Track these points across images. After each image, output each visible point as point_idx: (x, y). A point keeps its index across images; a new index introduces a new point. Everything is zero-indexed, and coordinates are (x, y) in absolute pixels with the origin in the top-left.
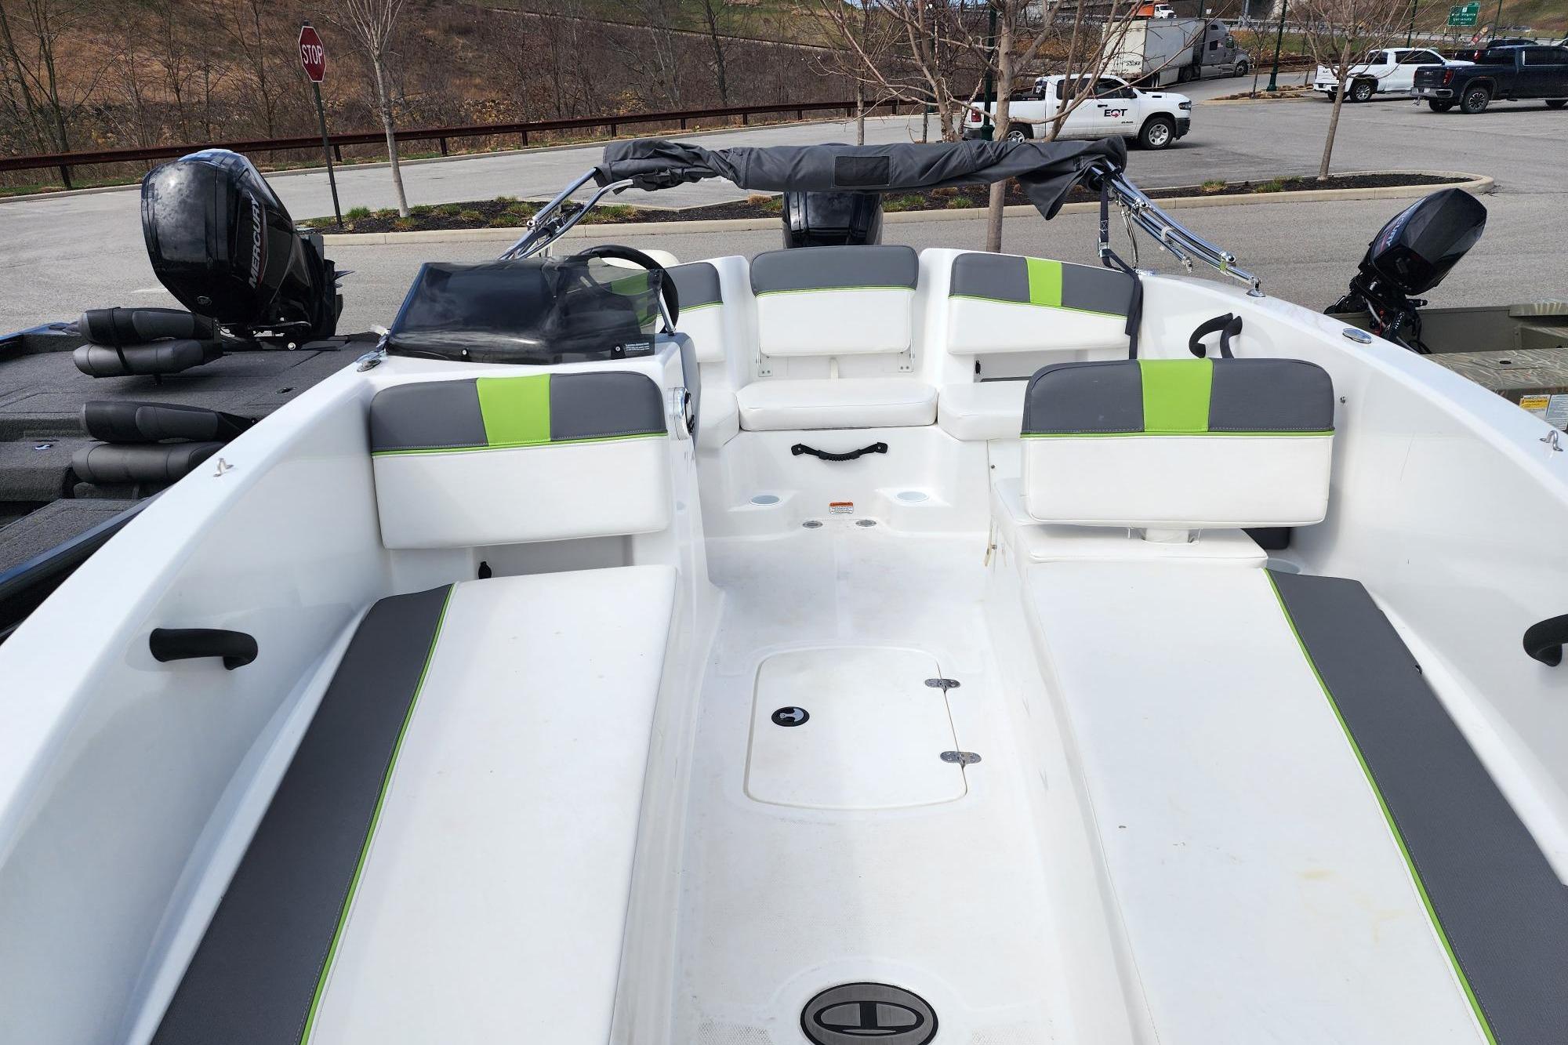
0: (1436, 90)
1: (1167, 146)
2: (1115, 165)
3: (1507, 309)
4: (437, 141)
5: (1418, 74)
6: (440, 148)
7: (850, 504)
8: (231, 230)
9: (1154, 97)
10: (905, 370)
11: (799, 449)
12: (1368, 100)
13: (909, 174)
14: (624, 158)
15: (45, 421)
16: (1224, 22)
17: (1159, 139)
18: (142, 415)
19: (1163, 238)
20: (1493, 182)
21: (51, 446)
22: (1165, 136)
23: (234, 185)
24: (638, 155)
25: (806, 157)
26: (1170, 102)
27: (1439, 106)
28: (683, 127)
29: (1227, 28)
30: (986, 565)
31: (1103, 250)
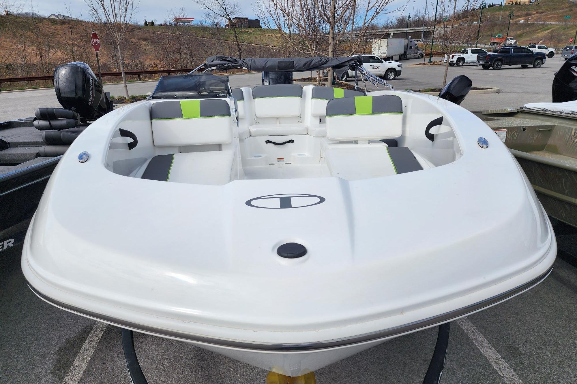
0: (484, 62)
1: (394, 79)
2: (359, 63)
3: (481, 112)
4: (137, 76)
5: (478, 57)
6: (138, 78)
7: (283, 158)
8: (84, 86)
9: (389, 63)
10: (299, 122)
11: (268, 142)
12: (462, 66)
13: (300, 66)
14: (213, 61)
15: (25, 142)
16: (415, 41)
17: (391, 77)
18: (63, 135)
19: (371, 80)
20: (499, 89)
21: (29, 148)
22: (393, 76)
23: (85, 72)
24: (217, 60)
25: (269, 61)
26: (394, 64)
27: (486, 67)
28: (226, 72)
29: (416, 42)
30: (320, 162)
31: (357, 87)
